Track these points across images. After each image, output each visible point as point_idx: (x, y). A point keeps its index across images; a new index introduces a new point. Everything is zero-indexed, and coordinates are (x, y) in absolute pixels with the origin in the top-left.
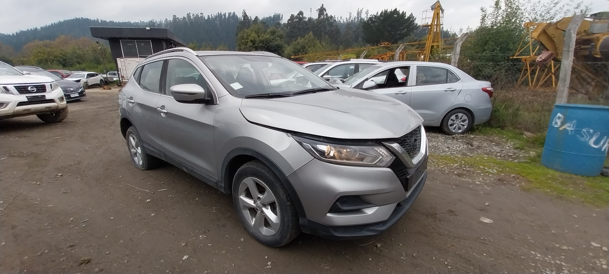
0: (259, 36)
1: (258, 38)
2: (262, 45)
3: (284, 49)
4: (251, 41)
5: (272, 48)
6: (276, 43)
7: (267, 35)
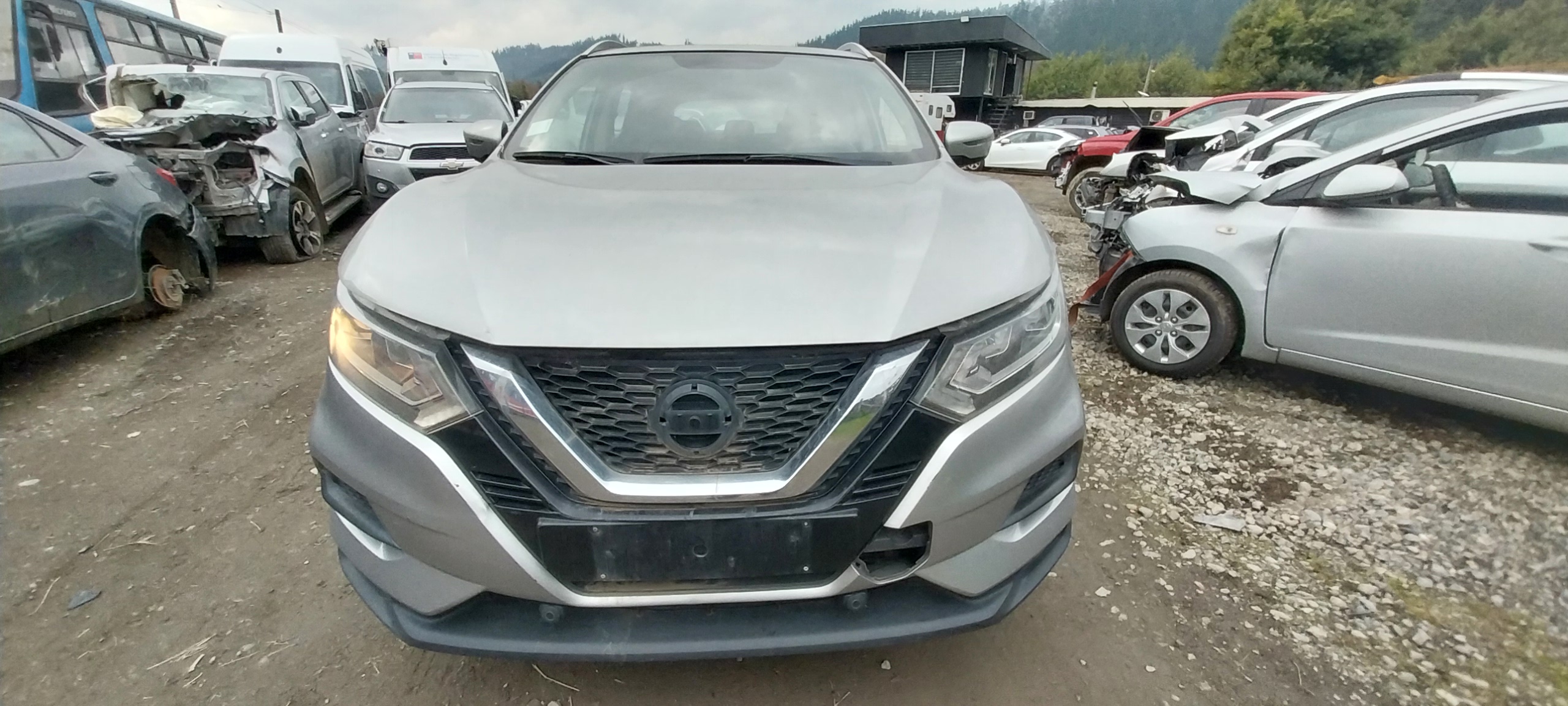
0: (1307, 15)
1: (1302, 20)
2: (1311, 42)
3: (1403, 53)
4: (1272, 33)
5: (1351, 51)
6: (1376, 33)
7: (1345, 7)
